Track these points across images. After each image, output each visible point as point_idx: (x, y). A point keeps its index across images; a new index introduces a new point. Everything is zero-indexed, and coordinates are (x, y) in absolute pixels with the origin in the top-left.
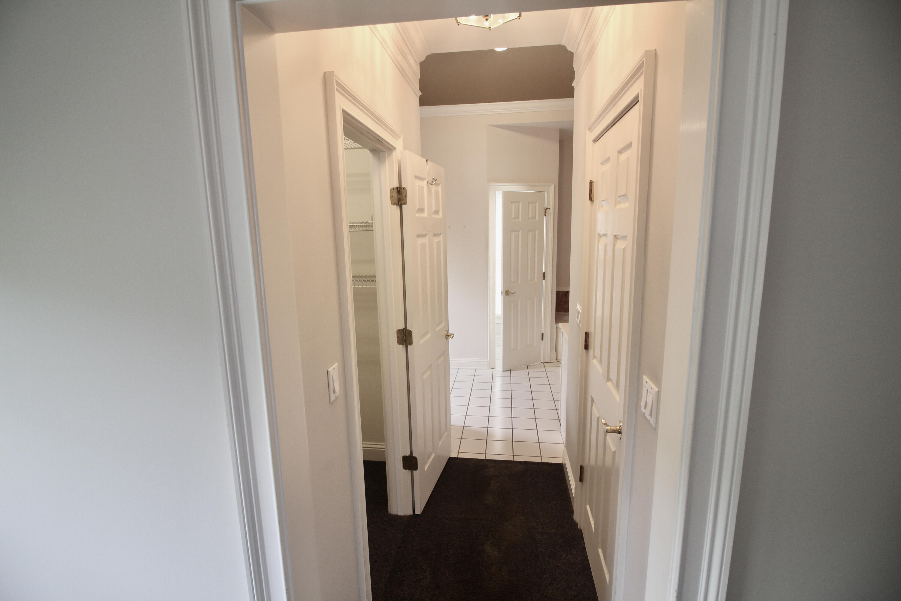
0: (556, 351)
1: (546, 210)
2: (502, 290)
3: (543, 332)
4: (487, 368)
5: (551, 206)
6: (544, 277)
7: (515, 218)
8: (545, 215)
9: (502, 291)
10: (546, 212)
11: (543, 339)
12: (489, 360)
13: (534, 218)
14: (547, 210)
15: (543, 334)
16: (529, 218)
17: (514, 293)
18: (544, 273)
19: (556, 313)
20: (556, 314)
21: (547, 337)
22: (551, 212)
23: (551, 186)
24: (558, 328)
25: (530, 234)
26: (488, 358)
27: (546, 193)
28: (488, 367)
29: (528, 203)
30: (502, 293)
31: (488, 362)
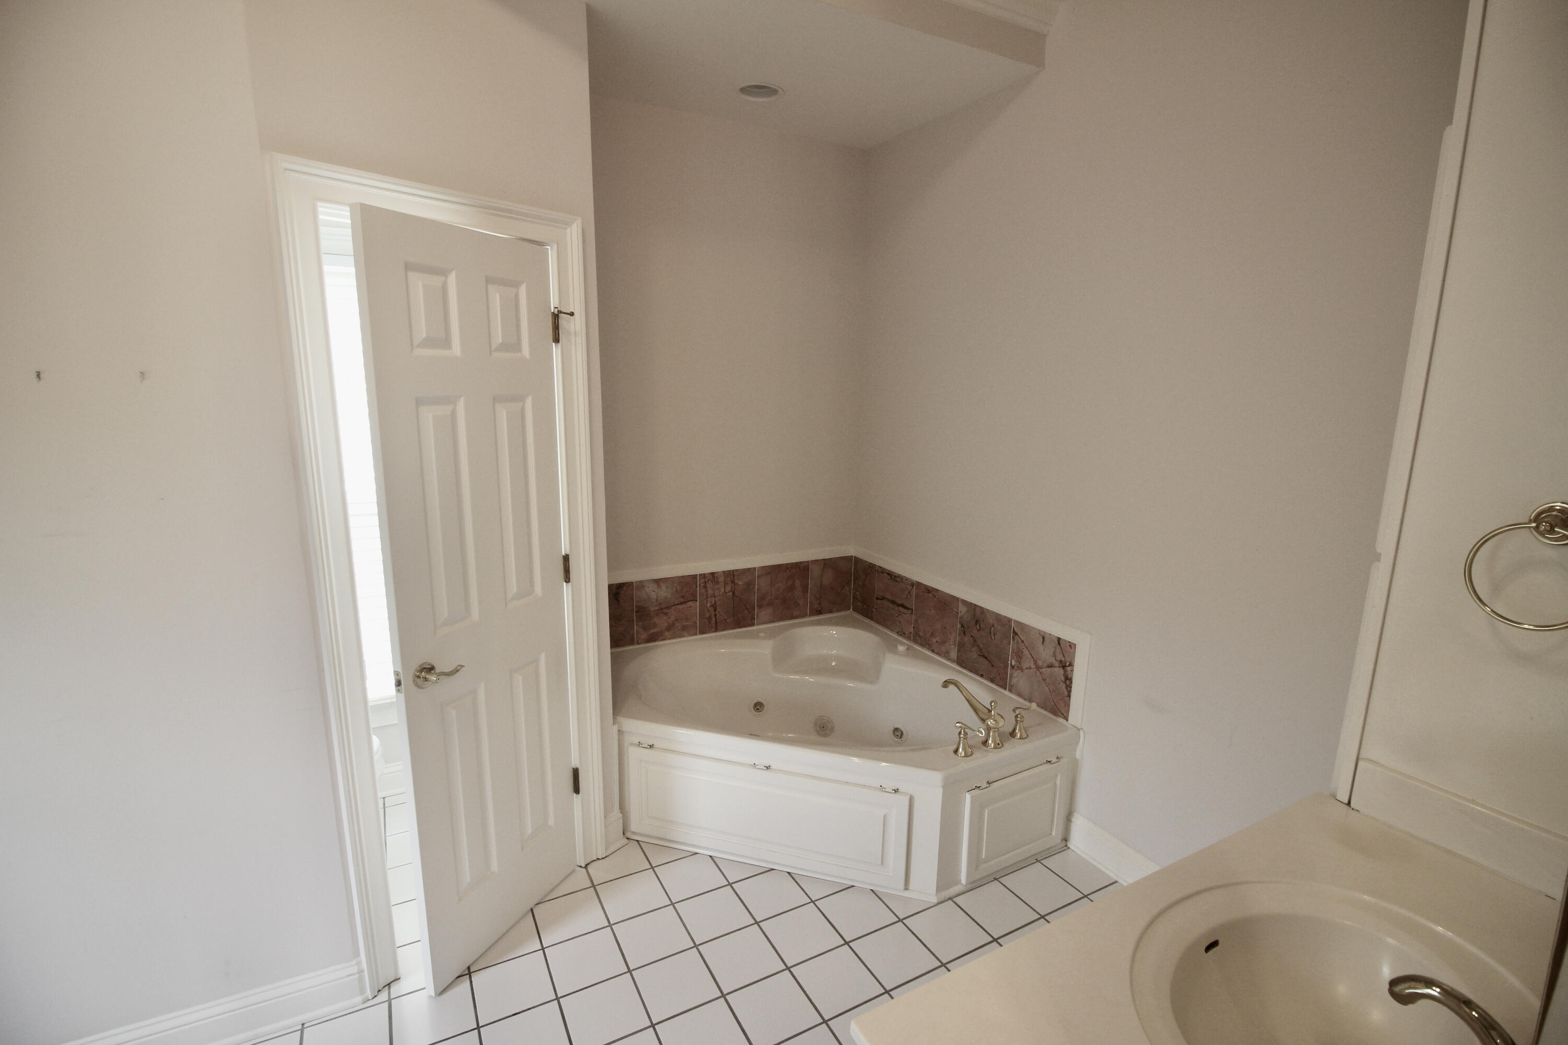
0: (622, 808)
1: (556, 317)
2: (400, 670)
3: (575, 763)
4: (359, 999)
5: (576, 303)
6: (567, 571)
7: (429, 342)
8: (557, 340)
9: (397, 674)
10: (556, 328)
11: (577, 790)
12: (364, 965)
13: (513, 346)
14: (563, 319)
15: (576, 773)
16: (494, 346)
17: (456, 671)
18: (566, 558)
19: (614, 650)
20: (612, 654)
21: (591, 781)
22: (574, 327)
23: (567, 224)
24: (623, 732)
25: (502, 414)
26: (357, 954)
27: (552, 254)
28: (362, 991)
29: (487, 284)
30: (398, 683)
31: (361, 972)
